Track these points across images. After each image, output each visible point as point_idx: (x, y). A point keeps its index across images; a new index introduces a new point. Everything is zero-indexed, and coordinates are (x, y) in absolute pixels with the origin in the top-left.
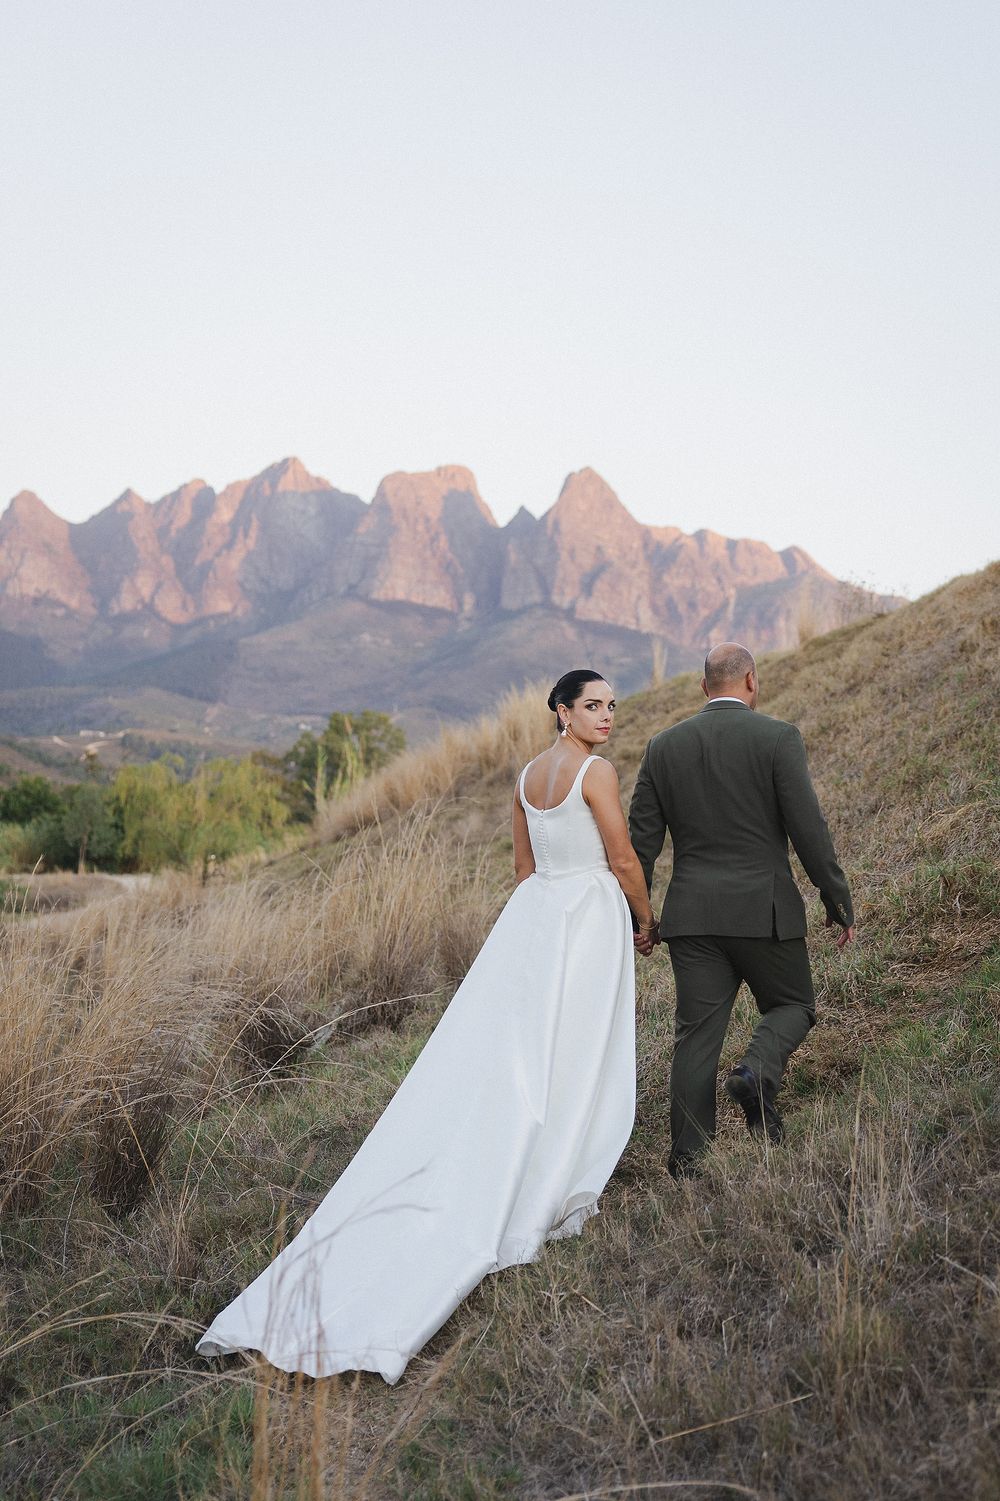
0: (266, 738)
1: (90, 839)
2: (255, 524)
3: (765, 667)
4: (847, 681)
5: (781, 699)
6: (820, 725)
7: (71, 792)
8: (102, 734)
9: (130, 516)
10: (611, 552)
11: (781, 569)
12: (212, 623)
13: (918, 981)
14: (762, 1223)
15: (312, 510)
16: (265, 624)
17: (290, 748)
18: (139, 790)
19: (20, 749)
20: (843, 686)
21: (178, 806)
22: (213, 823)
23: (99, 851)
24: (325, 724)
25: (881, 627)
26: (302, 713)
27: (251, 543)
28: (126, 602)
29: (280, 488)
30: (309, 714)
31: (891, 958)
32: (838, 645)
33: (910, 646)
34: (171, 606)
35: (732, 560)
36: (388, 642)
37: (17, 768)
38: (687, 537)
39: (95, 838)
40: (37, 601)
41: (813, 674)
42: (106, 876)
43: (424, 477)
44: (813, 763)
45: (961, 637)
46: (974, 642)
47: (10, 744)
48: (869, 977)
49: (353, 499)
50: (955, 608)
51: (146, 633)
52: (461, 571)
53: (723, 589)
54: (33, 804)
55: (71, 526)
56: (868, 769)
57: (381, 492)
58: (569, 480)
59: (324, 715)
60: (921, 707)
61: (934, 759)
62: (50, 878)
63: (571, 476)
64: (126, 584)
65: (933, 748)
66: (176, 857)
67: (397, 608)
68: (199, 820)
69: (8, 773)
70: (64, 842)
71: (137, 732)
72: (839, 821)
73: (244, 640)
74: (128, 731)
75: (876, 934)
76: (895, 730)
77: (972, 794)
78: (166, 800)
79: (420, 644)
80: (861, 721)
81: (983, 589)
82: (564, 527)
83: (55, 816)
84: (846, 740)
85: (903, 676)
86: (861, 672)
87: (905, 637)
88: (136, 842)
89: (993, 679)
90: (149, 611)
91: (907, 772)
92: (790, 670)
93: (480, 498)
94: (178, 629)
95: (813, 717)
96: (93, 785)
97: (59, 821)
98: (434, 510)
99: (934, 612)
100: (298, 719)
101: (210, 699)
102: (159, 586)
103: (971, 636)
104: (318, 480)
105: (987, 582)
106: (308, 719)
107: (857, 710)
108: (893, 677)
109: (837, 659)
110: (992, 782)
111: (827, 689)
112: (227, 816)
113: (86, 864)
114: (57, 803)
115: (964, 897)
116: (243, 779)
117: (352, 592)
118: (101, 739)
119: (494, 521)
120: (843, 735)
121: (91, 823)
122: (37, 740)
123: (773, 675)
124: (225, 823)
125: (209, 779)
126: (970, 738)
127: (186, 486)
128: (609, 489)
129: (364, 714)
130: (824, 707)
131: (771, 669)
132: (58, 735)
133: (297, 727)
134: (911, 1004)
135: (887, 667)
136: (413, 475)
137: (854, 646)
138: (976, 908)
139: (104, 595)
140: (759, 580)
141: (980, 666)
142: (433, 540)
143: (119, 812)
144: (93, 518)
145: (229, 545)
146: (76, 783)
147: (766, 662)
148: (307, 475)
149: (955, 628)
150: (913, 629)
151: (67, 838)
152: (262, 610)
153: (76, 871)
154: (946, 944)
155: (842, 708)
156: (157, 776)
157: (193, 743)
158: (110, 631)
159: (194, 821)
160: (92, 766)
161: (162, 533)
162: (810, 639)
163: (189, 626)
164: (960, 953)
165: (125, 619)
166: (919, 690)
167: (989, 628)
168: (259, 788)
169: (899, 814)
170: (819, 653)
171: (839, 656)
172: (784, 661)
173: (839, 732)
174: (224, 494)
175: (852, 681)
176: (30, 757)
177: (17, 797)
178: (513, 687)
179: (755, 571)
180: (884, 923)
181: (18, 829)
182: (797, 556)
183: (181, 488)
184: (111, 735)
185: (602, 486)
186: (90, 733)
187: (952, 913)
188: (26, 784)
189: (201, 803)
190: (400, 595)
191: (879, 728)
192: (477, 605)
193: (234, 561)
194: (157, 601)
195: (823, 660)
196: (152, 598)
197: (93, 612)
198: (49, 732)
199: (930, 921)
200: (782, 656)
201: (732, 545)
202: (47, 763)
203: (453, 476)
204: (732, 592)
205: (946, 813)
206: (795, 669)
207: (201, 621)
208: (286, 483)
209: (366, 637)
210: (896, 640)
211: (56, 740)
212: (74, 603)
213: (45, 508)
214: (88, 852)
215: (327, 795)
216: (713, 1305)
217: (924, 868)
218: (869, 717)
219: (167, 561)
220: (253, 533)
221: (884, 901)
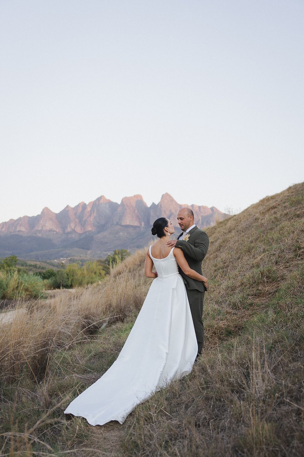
0: (101, 257)
1: (63, 282)
2: (95, 210)
3: (209, 229)
4: (228, 230)
5: (213, 236)
6: (223, 240)
7: (58, 272)
8: (65, 259)
9: (68, 211)
10: (173, 211)
11: (211, 211)
12: (88, 233)
13: (257, 301)
14: (220, 383)
15: (107, 207)
16: (99, 232)
17: (106, 259)
18: (71, 270)
19: (48, 263)
20: (228, 231)
21: (80, 273)
22: (88, 276)
23: (65, 284)
24: (113, 253)
25: (235, 218)
26: (108, 251)
27: (95, 214)
28: (69, 230)
29: (100, 202)
30: (110, 251)
31: (249, 295)
32: (225, 223)
33: (243, 220)
34: (78, 230)
35: (200, 211)
36: (126, 234)
37: (47, 267)
38: (190, 206)
39: (64, 281)
40: (50, 231)
41: (220, 230)
42: (67, 290)
43: (131, 198)
44: (222, 249)
45: (255, 217)
46: (258, 217)
47: (46, 262)
48: (243, 301)
49: (116, 204)
50: (252, 211)
51: (73, 236)
52: (141, 217)
53: (198, 217)
54: (51, 275)
55: (56, 214)
56: (236, 249)
57: (122, 201)
58: (163, 196)
59: (113, 251)
60: (247, 234)
61: (253, 245)
62: (54, 291)
63: (163, 195)
64: (69, 226)
65: (252, 242)
66: (80, 284)
67: (127, 226)
68: (85, 276)
69: (46, 269)
70: (57, 283)
71: (73, 258)
72: (230, 262)
73: (95, 236)
74: (71, 258)
75: (243, 289)
76: (242, 239)
77: (264, 251)
78: (78, 271)
79: (133, 234)
80: (233, 238)
81: (259, 206)
82: (162, 206)
83: (55, 277)
84: (229, 243)
85: (242, 227)
86: (232, 227)
87: (241, 219)
88: (71, 281)
89: (265, 225)
90: (74, 231)
91: (246, 248)
92: (214, 230)
93: (144, 201)
94: (80, 234)
95: (221, 239)
96: (62, 269)
97: (56, 278)
98: (134, 204)
99: (248, 212)
100: (108, 252)
101: (88, 249)
102: (75, 226)
103: (258, 216)
104: (108, 200)
105: (260, 204)
106: (109, 252)
107: (232, 236)
108: (239, 228)
109: (225, 226)
110: (270, 247)
111: (224, 232)
112: (91, 274)
113: (62, 287)
114: (55, 274)
115: (267, 277)
116: (94, 266)
117: (117, 224)
118: (65, 260)
119: (147, 206)
120: (229, 242)
121: (63, 278)
122: (51, 261)
123: (211, 231)
124: (91, 276)
125: (87, 266)
126: (261, 239)
127: (80, 203)
128: (172, 197)
129: (122, 250)
130: (223, 236)
131: (210, 230)
132: (56, 259)
133: (107, 254)
134: (256, 308)
135: (238, 226)
136: (129, 197)
137: (229, 222)
138: (271, 280)
139: (64, 228)
140: (206, 214)
141: (261, 223)
142: (134, 211)
143: (68, 275)
144: (61, 212)
145: (90, 216)
146: (59, 269)
147: (209, 228)
148: (106, 199)
149: (253, 215)
150: (243, 217)
151: (58, 282)
152: (98, 229)
153: (60, 289)
154: (263, 290)
155: (228, 236)
156: (75, 266)
157: (85, 259)
158: (66, 236)
159: (84, 276)
160: (63, 266)
161: (75, 214)
162: (219, 222)
163: (83, 234)
164: (268, 292)
165: (69, 233)
166: (246, 230)
167: (262, 214)
168: (98, 267)
169: (246, 258)
170: (221, 225)
171: (226, 225)
172: (213, 228)
173: (228, 241)
174: (88, 204)
175: (230, 230)
176: (50, 265)
177: (47, 273)
178: (152, 240)
179: (205, 213)
180: (245, 286)
181: (47, 280)
182: (214, 209)
183: (79, 204)
184: (67, 259)
185: (170, 196)
186: (63, 259)
187: (264, 282)
188: (49, 270)
189: (85, 272)
190: (128, 223)
191: (237, 239)
192: (145, 224)
193: (92, 219)
194: (75, 229)
195: (222, 226)
196: (74, 228)
197: (62, 232)
198: (54, 259)
199: (258, 284)
200: (212, 227)
201: (199, 207)
202: (54, 266)
203: (138, 197)
204: (200, 218)
205: (259, 256)
206: (215, 229)
207: (85, 233)
208: (102, 201)
209: (121, 233)
210: (239, 220)
211: (56, 260)
212: (58, 231)
213: (50, 211)
214: (62, 284)
215: (113, 267)
216: (206, 415)
217: (255, 270)
218: (235, 237)
219: (77, 220)
220: (95, 212)
221: (245, 280)
